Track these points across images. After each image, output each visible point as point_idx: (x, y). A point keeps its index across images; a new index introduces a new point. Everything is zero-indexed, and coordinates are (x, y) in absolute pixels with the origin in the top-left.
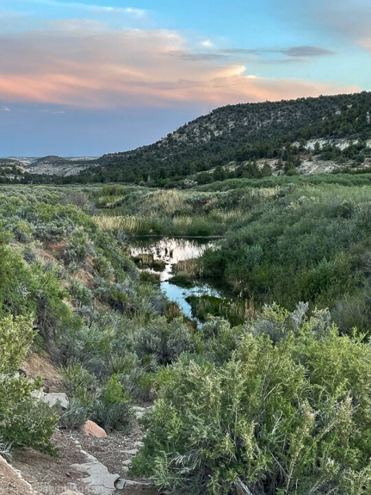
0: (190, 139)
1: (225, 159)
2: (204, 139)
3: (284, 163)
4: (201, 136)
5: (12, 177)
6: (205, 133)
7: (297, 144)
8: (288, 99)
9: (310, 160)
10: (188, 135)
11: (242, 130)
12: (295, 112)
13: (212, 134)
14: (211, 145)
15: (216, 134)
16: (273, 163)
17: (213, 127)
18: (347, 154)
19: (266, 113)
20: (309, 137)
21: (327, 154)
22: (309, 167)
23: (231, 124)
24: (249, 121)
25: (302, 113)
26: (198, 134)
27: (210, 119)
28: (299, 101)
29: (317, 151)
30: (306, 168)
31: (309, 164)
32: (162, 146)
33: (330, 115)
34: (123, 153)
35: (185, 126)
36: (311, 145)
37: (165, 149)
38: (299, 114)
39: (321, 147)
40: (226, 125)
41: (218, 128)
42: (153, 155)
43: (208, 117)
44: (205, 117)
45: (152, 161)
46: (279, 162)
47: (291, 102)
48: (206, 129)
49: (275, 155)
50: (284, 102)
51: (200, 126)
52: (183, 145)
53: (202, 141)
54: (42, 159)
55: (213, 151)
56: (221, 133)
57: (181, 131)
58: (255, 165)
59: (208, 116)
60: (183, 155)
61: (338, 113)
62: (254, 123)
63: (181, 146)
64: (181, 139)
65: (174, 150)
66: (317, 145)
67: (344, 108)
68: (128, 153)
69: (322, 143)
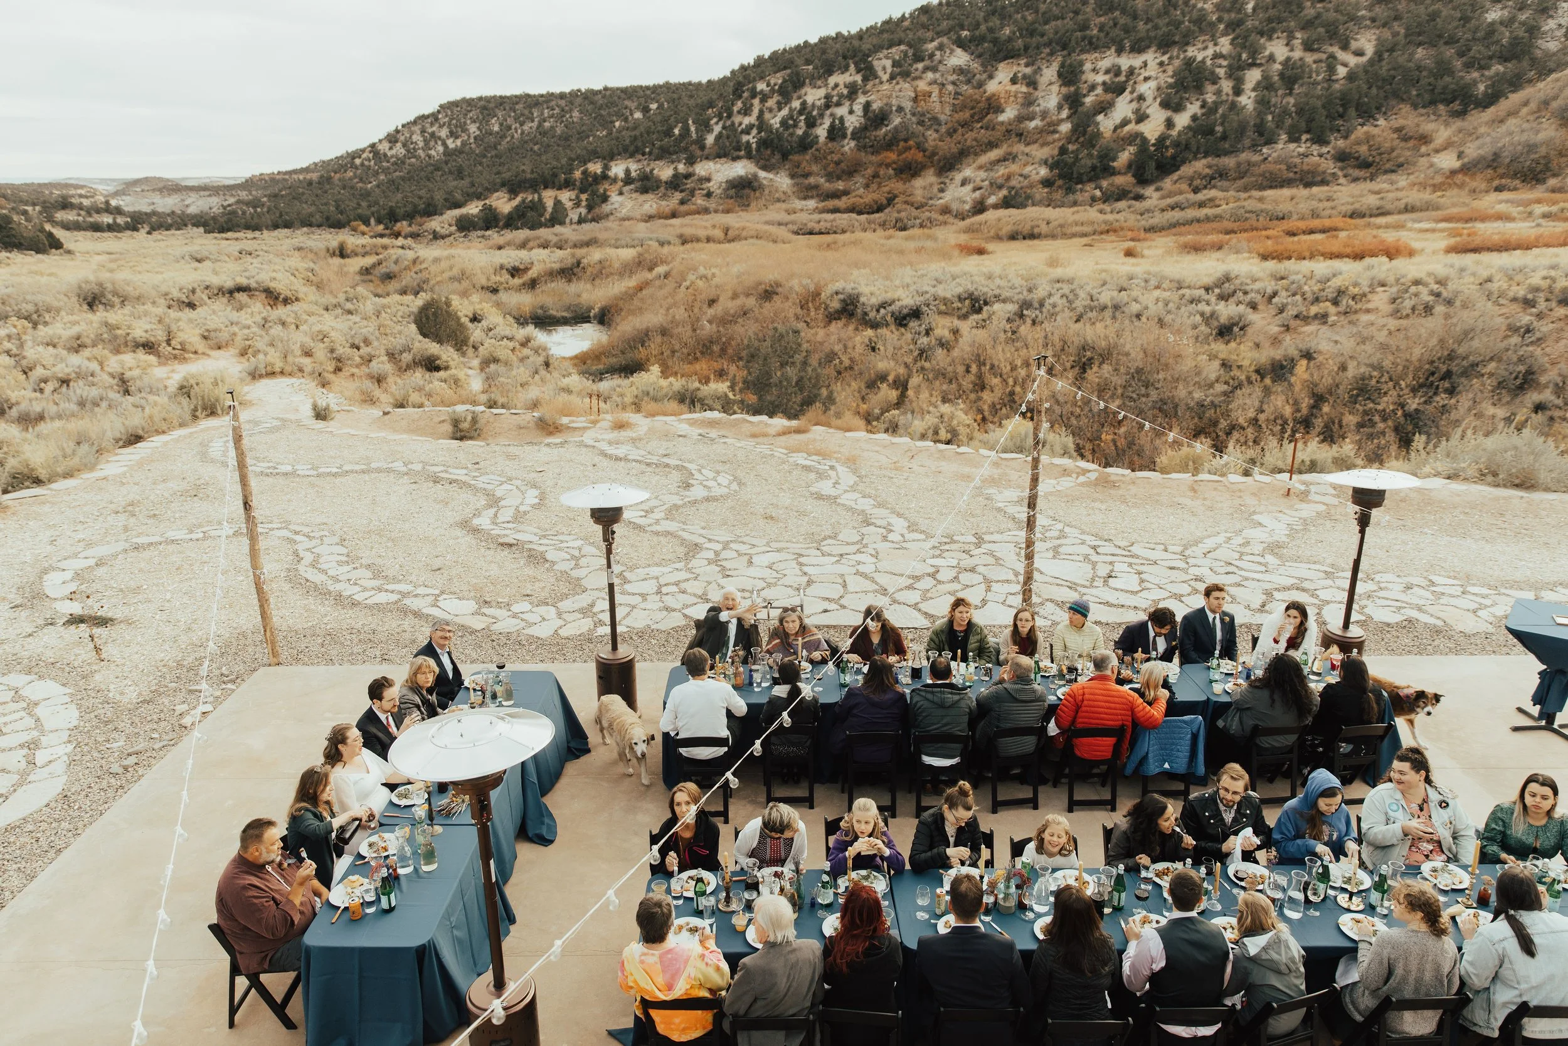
0: (408, 151)
1: (487, 189)
2: (433, 152)
3: (584, 197)
4: (427, 147)
5: (107, 219)
6: (432, 143)
7: (595, 167)
8: (557, 90)
9: (621, 193)
10: (404, 145)
11: (492, 139)
12: (571, 110)
13: (444, 144)
14: (446, 163)
15: (451, 144)
16: (566, 196)
17: (444, 133)
18: (676, 183)
19: (526, 112)
20: (610, 157)
21: (646, 184)
22: (621, 202)
23: (473, 129)
24: (501, 125)
25: (581, 112)
26: (421, 144)
27: (437, 119)
28: (575, 94)
29: (628, 180)
30: (616, 206)
31: (620, 199)
32: (362, 164)
33: (626, 120)
34: (286, 173)
35: (397, 131)
36: (618, 169)
37: (369, 168)
38: (576, 114)
39: (633, 174)
40: (464, 130)
41: (453, 134)
42: (351, 179)
43: (434, 116)
44: (428, 117)
45: (352, 188)
46: (577, 197)
47: (562, 96)
48: (433, 135)
49: (567, 184)
50: (551, 96)
51: (423, 131)
52: (400, 163)
53: (430, 157)
54: (136, 182)
55: (451, 172)
56: (459, 142)
57: (392, 139)
58: (540, 199)
59: (433, 114)
60: (403, 179)
61: (638, 115)
62: (509, 128)
63: (395, 163)
64: (393, 152)
65: (386, 171)
66: (628, 172)
67: (646, 110)
68: (295, 172)
69: (634, 167)
